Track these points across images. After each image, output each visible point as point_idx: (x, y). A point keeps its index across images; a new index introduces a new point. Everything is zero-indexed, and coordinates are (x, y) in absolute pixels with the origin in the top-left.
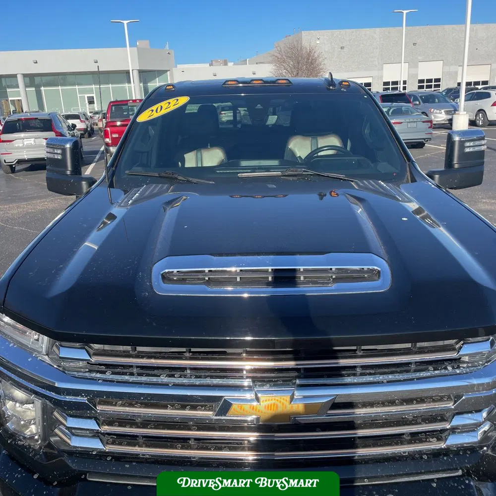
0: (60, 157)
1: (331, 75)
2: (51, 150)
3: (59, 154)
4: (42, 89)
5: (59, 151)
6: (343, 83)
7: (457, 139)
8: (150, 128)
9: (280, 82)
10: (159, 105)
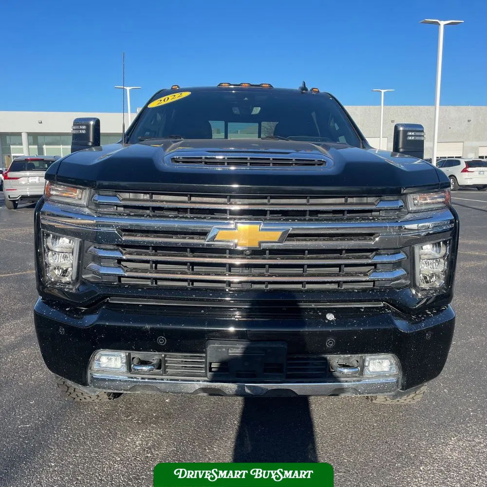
0: (84, 132)
1: (305, 85)
2: (77, 127)
3: (83, 129)
4: (45, 147)
5: (84, 127)
6: (314, 90)
7: (401, 129)
8: (158, 114)
9: (264, 85)
10: (166, 97)
